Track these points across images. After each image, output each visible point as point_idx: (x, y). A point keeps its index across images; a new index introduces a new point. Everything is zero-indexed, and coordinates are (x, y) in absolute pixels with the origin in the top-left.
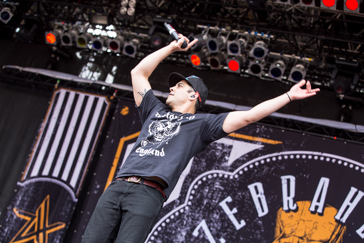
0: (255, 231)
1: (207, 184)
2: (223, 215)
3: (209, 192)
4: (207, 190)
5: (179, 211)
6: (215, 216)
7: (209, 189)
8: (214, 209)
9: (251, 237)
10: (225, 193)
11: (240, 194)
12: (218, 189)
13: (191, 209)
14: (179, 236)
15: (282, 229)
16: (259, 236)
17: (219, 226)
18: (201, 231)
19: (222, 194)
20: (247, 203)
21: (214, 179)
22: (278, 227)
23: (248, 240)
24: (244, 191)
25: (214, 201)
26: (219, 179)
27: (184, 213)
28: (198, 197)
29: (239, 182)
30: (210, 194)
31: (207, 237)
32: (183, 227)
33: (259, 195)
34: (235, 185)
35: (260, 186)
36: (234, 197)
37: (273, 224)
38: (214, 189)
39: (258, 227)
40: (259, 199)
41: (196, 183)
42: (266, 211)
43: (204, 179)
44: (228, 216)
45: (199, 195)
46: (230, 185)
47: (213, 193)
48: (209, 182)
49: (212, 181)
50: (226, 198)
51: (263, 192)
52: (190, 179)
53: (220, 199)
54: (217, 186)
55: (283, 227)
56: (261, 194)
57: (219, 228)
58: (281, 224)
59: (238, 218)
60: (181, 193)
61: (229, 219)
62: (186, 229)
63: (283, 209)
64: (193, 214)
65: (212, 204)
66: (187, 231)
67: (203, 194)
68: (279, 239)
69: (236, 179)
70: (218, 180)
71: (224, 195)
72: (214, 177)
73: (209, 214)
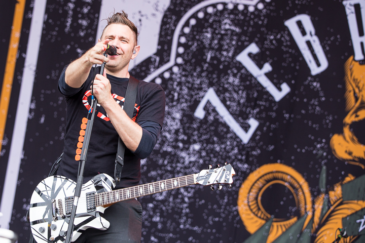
0: (309, 100)
1: (206, 25)
2: (247, 78)
3: (213, 39)
4: (209, 35)
5: (161, 76)
6: (231, 79)
7: (213, 33)
8: (227, 68)
9: (303, 112)
10: (243, 38)
11: (272, 37)
12: (229, 32)
13: (184, 70)
14: (169, 121)
15: (358, 94)
16: (318, 108)
17: (242, 97)
18: (209, 108)
19: (238, 41)
20: (287, 52)
21: (219, 14)
22: (350, 91)
23: (299, 117)
24: (279, 32)
25: (225, 53)
26: (229, 14)
27: (171, 79)
28: (194, 48)
29: (266, 16)
30: (216, 42)
31: (222, 118)
32: (175, 103)
33: (308, 37)
34: (260, 22)
35: (306, 20)
36: (263, 44)
37: (339, 86)
38: (223, 32)
39: (314, 94)
40: (309, 43)
41: (187, 24)
42: (324, 64)
43: (201, 15)
44: (256, 79)
45: (196, 44)
46: (252, 23)
47: (221, 39)
48: (211, 21)
49: (217, 19)
50: (247, 46)
51: (313, 32)
52: (174, 17)
53: (236, 49)
54: (227, 27)
55: (360, 91)
56: (311, 35)
57: (242, 101)
58: (354, 85)
59: (275, 81)
60: (160, 43)
61: (259, 84)
62: (179, 107)
63: (354, 59)
64: (190, 79)
65: (223, 59)
66: (182, 110)
67: (202, 42)
68: (356, 112)
69: (260, 11)
70: (226, 16)
71: (243, 42)
72: (217, 10)
73: (219, 78)
